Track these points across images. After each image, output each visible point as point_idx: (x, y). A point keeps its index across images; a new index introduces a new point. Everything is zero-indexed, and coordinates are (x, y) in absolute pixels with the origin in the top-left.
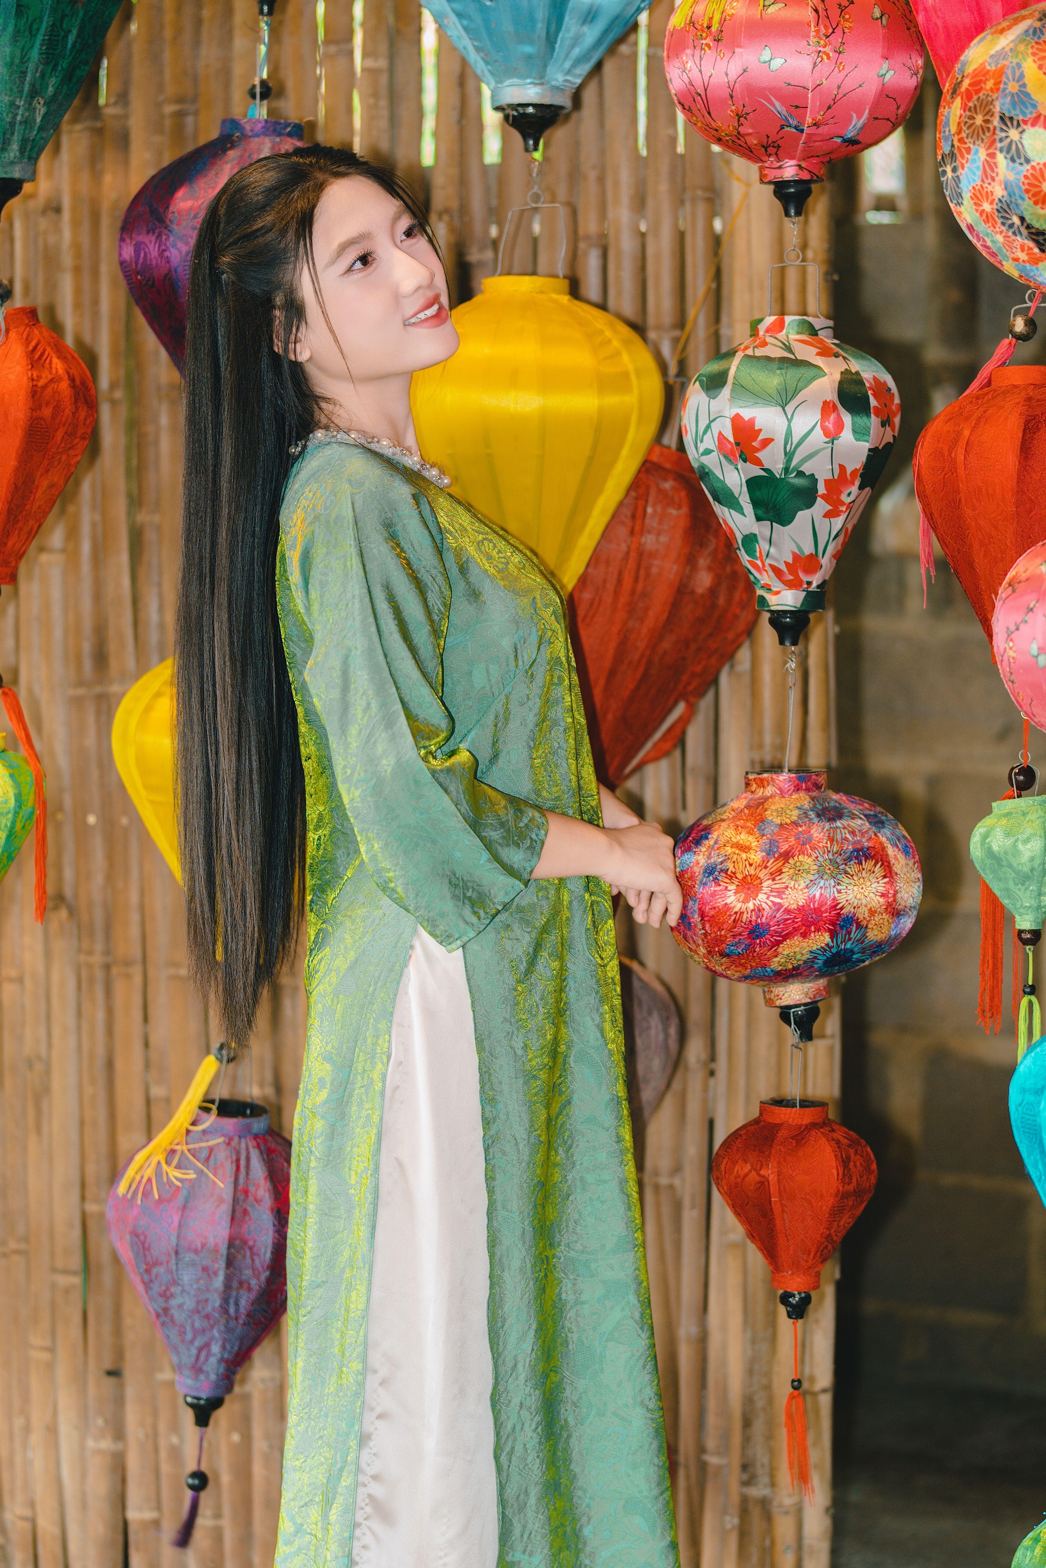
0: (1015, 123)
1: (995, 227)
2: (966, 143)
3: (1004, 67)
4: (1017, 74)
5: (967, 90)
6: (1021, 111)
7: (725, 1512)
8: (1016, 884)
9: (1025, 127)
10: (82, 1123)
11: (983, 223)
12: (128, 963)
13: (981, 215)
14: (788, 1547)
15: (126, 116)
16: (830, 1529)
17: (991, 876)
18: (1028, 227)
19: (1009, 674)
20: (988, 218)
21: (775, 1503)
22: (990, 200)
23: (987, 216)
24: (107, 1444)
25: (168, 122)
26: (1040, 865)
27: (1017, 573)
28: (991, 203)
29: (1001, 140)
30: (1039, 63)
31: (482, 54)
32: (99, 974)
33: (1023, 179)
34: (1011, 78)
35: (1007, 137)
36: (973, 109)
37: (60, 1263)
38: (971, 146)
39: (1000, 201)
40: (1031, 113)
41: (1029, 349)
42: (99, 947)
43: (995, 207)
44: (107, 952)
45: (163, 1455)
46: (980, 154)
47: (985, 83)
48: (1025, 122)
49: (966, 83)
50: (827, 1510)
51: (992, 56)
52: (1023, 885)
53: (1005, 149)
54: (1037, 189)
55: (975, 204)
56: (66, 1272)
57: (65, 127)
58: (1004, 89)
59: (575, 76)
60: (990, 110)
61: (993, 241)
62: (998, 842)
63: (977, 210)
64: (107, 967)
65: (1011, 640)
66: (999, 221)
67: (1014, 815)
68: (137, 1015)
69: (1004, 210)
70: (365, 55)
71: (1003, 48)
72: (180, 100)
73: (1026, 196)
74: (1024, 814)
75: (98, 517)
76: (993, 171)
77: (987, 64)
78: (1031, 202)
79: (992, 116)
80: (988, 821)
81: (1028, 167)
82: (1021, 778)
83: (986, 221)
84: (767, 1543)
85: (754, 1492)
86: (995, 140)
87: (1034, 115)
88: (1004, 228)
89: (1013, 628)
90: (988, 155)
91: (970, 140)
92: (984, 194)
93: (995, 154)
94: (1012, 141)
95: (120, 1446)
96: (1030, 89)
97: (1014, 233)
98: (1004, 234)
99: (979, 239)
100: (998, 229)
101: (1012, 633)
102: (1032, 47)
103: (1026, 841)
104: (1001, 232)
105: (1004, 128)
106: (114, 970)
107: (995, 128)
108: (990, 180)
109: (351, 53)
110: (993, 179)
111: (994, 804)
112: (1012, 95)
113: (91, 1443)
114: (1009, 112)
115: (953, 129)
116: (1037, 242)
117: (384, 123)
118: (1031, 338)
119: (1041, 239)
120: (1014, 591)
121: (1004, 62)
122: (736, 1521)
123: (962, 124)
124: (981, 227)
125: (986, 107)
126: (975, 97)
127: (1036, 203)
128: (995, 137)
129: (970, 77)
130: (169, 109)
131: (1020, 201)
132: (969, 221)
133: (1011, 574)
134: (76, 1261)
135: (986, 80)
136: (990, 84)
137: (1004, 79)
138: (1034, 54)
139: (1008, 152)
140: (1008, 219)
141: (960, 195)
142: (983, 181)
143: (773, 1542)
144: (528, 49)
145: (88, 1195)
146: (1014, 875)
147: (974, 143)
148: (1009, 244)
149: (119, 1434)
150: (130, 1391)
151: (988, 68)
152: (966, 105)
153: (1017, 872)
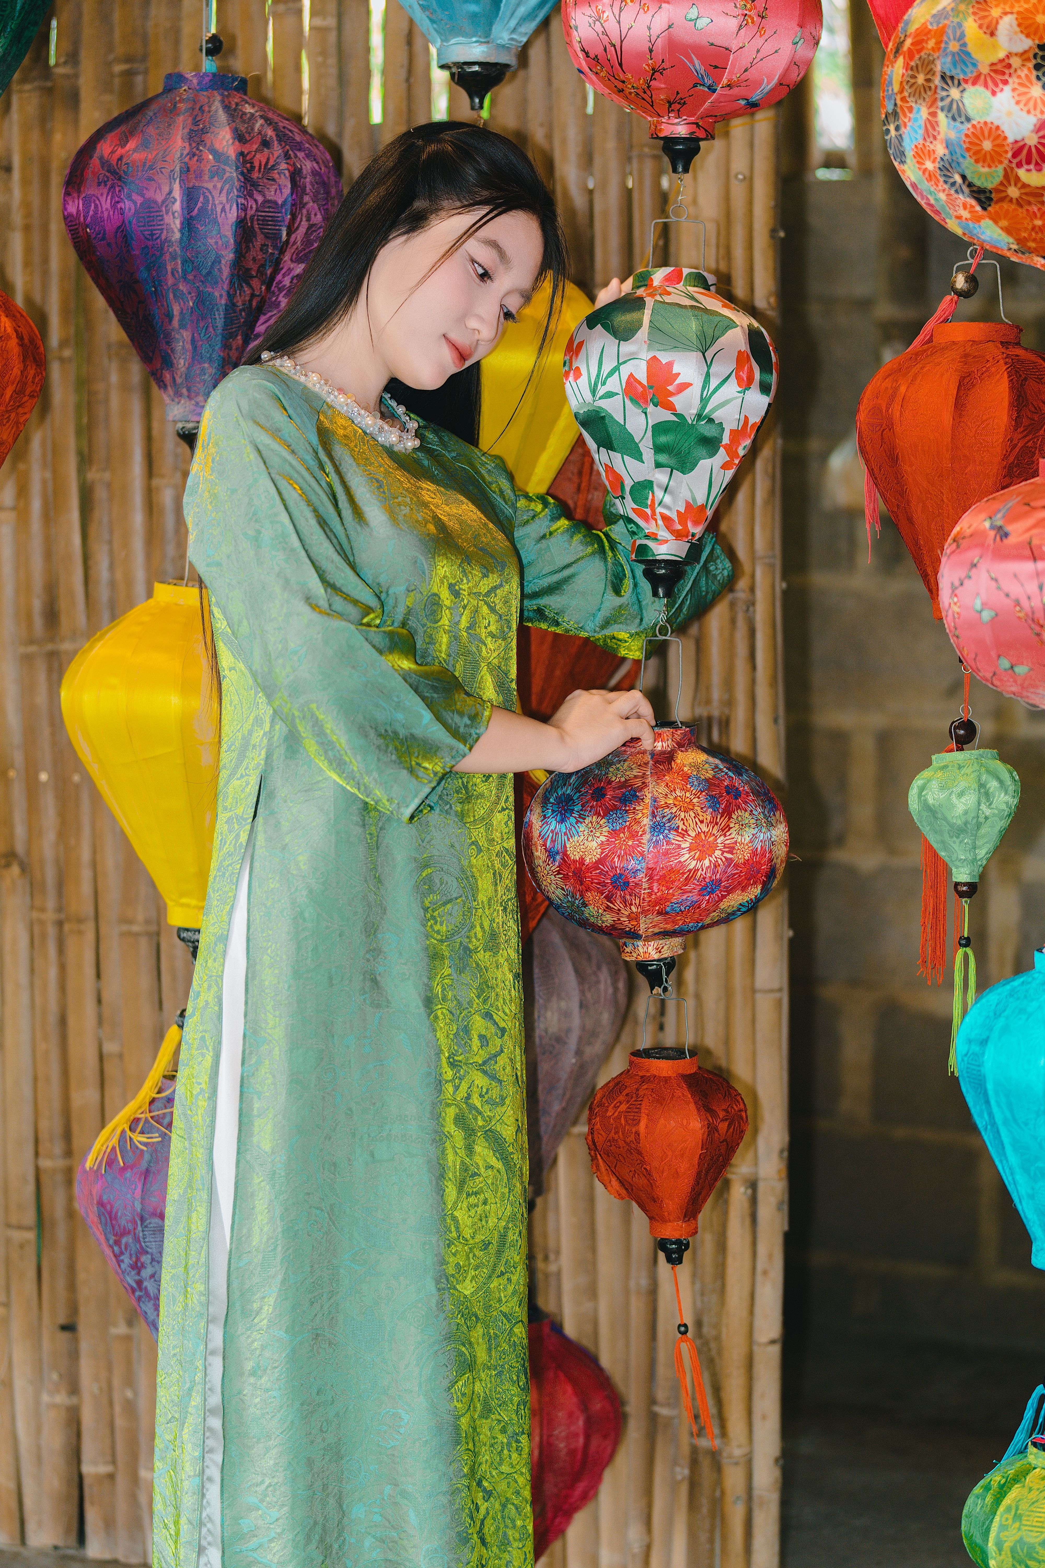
0: (956, 82)
1: (937, 186)
2: (908, 102)
3: (945, 26)
4: (958, 34)
5: (909, 48)
6: (962, 70)
7: (675, 1463)
8: (951, 837)
9: (965, 86)
10: (35, 1079)
11: (926, 182)
12: (80, 921)
13: (924, 173)
14: (738, 1498)
15: (76, 76)
16: (780, 1480)
17: (928, 828)
18: (970, 185)
19: (953, 629)
20: (930, 177)
21: (725, 1454)
22: (932, 159)
23: (930, 175)
24: (61, 1398)
25: (117, 81)
26: (973, 818)
27: (961, 529)
28: (934, 162)
29: (942, 99)
30: (979, 22)
31: (427, 13)
32: (51, 931)
33: (964, 138)
34: (952, 37)
35: (948, 96)
36: (915, 68)
37: (14, 1219)
38: (913, 105)
39: (942, 159)
40: (972, 72)
41: (971, 306)
42: (51, 903)
43: (937, 165)
44: (60, 909)
45: (118, 1409)
46: (921, 113)
47: (927, 43)
48: (966, 81)
49: (908, 42)
50: (777, 1461)
51: (934, 16)
52: (957, 837)
53: (946, 109)
54: (978, 148)
55: (918, 162)
56: (20, 1227)
57: (15, 87)
58: (946, 48)
59: (521, 34)
60: (931, 69)
61: (936, 200)
62: (934, 796)
63: (919, 169)
64: (60, 924)
65: (956, 595)
66: (942, 179)
67: (950, 768)
68: (89, 970)
69: (946, 168)
70: (313, 14)
71: (945, 8)
72: (129, 59)
73: (967, 155)
74: (960, 767)
75: (48, 475)
76: (934, 130)
77: (928, 24)
78: (972, 161)
79: (933, 75)
80: (926, 774)
81: (969, 126)
82: (962, 732)
83: (930, 179)
84: (718, 1494)
85: (704, 1443)
86: (936, 99)
87: (975, 74)
88: (946, 187)
89: (957, 583)
90: (930, 114)
91: (912, 99)
92: (926, 152)
93: (936, 112)
94: (952, 100)
95: (74, 1400)
96: (970, 48)
97: (956, 191)
98: (946, 192)
99: (923, 197)
100: (940, 188)
101: (956, 588)
102: (973, 7)
103: (961, 794)
104: (944, 190)
105: (945, 87)
106: (67, 927)
107: (936, 87)
108: (931, 139)
109: (299, 12)
110: (935, 138)
111: (933, 757)
112: (953, 54)
113: (45, 1398)
114: (950, 71)
115: (896, 88)
116: (979, 201)
117: (332, 82)
118: (972, 295)
119: (982, 197)
120: (958, 547)
121: (946, 22)
122: (686, 1472)
123: (905, 83)
124: (925, 186)
125: (927, 66)
126: (917, 57)
127: (977, 161)
128: (937, 96)
129: (912, 36)
130: (118, 68)
131: (961, 160)
132: (913, 179)
133: (957, 529)
134: (30, 1217)
135: (928, 39)
136: (931, 44)
137: (945, 38)
138: (974, 14)
139: (949, 111)
140: (950, 177)
141: (903, 154)
142: (925, 139)
143: (723, 1493)
144: (473, 8)
145: (41, 1150)
146: (948, 828)
147: (916, 102)
148: (951, 201)
149: (74, 1389)
150: (85, 1346)
151: (930, 27)
152: (908, 64)
153: (951, 825)
